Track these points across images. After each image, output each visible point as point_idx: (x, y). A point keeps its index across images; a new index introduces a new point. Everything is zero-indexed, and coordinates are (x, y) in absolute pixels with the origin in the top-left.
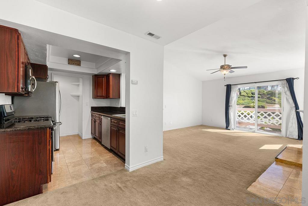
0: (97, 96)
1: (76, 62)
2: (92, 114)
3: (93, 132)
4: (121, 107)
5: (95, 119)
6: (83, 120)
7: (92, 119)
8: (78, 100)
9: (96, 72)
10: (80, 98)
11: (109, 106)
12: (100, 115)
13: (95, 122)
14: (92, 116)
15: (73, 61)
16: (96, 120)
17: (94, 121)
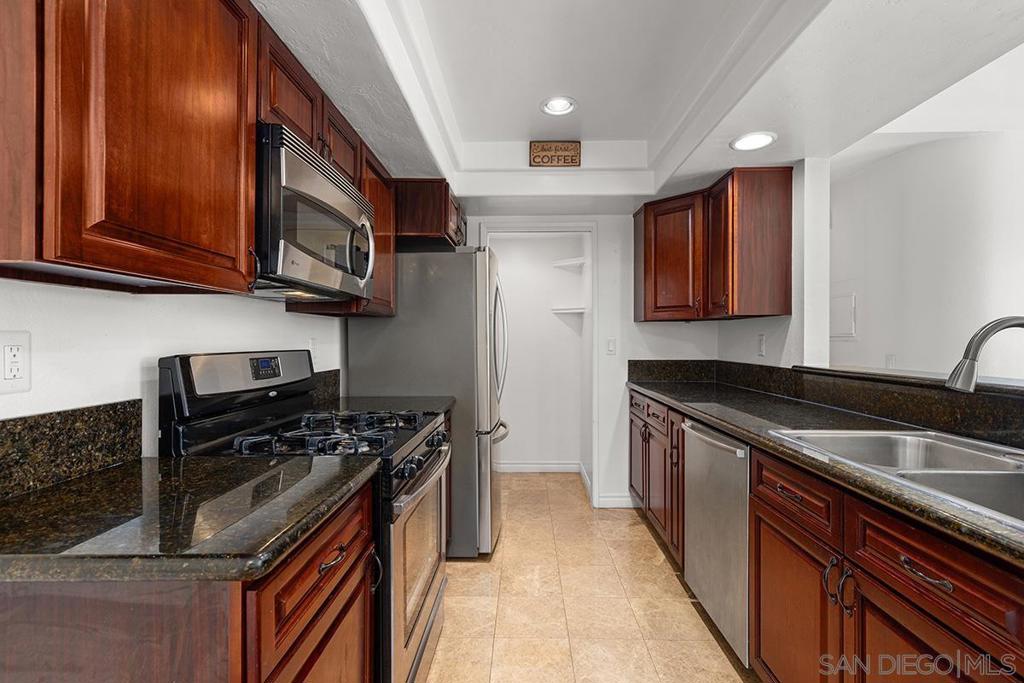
0: (657, 307)
1: (559, 153)
2: (632, 397)
3: (639, 486)
4: (799, 371)
5: (646, 425)
6: (595, 418)
7: (632, 421)
8: (580, 330)
9: (650, 187)
10: (586, 320)
11: (715, 358)
12: (671, 408)
13: (647, 438)
14: (631, 405)
15: (549, 150)
16: (653, 432)
17: (642, 437)
